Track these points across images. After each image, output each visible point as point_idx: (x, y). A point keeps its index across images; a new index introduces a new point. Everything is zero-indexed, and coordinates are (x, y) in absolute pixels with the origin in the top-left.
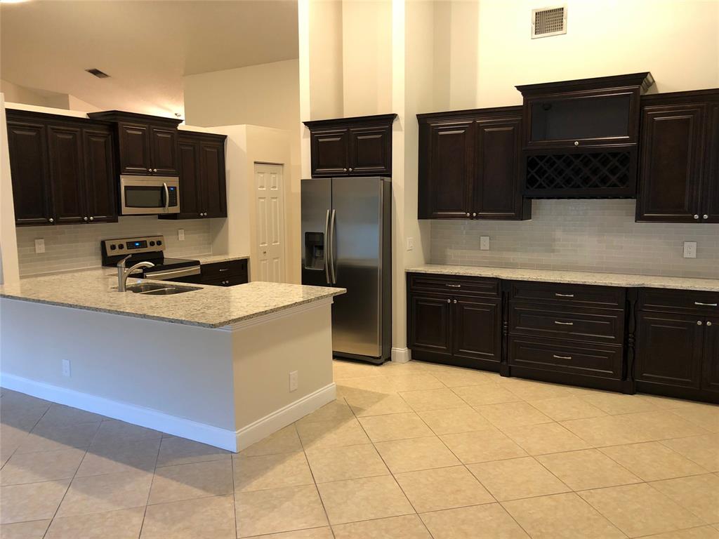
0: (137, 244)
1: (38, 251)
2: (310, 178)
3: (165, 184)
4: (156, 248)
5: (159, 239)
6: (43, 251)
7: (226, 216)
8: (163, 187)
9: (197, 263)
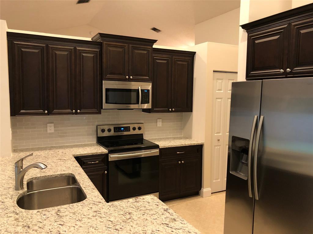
0: (122, 129)
1: (49, 131)
2: (245, 80)
3: (139, 87)
4: (137, 132)
5: (140, 125)
6: (53, 131)
7: (191, 111)
8: (138, 90)
9: (157, 147)
